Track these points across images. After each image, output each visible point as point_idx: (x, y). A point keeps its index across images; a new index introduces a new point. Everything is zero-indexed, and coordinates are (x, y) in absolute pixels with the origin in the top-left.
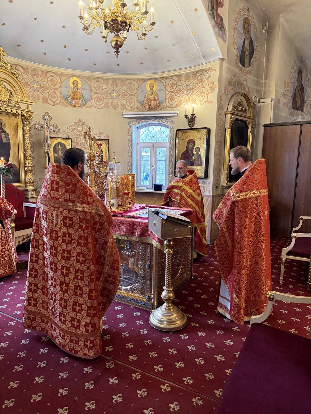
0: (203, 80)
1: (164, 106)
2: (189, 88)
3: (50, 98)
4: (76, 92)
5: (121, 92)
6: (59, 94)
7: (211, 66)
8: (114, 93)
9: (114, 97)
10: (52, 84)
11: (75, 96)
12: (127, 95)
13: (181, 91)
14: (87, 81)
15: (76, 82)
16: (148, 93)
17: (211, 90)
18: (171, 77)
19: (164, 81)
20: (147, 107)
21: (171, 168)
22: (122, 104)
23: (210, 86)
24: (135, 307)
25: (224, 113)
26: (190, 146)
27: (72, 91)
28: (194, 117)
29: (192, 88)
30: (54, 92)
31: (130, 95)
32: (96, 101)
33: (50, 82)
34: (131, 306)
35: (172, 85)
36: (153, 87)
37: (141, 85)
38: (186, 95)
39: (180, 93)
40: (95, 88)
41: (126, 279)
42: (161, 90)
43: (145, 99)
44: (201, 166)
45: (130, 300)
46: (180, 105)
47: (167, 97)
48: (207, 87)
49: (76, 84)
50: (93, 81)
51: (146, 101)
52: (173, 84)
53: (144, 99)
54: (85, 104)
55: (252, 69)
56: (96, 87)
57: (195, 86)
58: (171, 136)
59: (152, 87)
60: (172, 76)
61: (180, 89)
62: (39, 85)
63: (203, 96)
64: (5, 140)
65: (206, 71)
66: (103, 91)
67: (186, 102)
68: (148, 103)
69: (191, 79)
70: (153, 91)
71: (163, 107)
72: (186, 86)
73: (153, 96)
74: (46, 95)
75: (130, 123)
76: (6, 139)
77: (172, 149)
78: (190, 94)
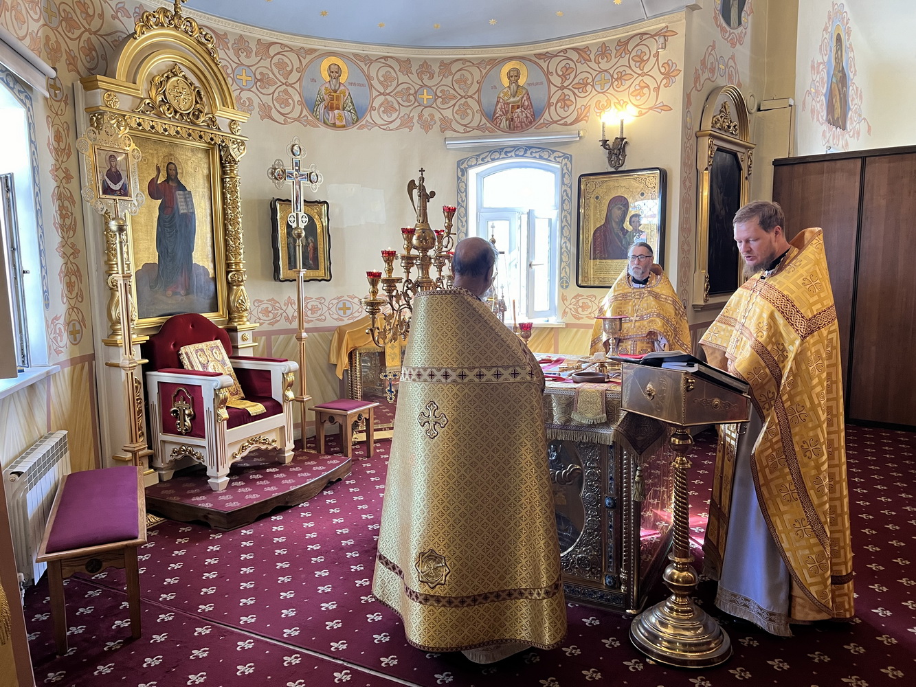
0: (645, 58)
1: (546, 122)
2: (608, 76)
3: (277, 106)
4: (336, 92)
5: (442, 91)
6: (297, 98)
7: (664, 25)
8: (425, 93)
9: (425, 103)
10: (281, 72)
11: (335, 102)
12: (455, 97)
13: (589, 84)
14: (362, 64)
15: (337, 67)
16: (505, 90)
18: (562, 54)
19: (545, 62)
20: (504, 124)
21: (564, 268)
22: (444, 120)
24: (580, 606)
25: (694, 134)
26: (617, 213)
27: (326, 89)
28: (622, 145)
29: (615, 76)
30: (286, 92)
31: (462, 97)
32: (384, 112)
33: (276, 67)
35: (564, 70)
36: (518, 76)
37: (487, 73)
38: (599, 93)
39: (584, 90)
40: (380, 83)
42: (537, 84)
43: (499, 106)
46: (584, 117)
47: (554, 100)
48: (655, 72)
49: (335, 72)
50: (375, 66)
51: (501, 109)
52: (567, 68)
53: (497, 105)
54: (357, 121)
55: (744, 31)
56: (382, 79)
57: (624, 73)
58: (565, 191)
59: (516, 76)
60: (565, 49)
61: (585, 81)
62: (253, 76)
63: (645, 94)
64: (184, 207)
65: (653, 36)
66: (399, 88)
67: (601, 108)
68: (505, 114)
69: (613, 57)
70: (518, 86)
71: (544, 123)
72: (600, 72)
73: (517, 99)
74: (267, 100)
75: (463, 163)
76: (187, 205)
77: (567, 221)
78: (611, 90)
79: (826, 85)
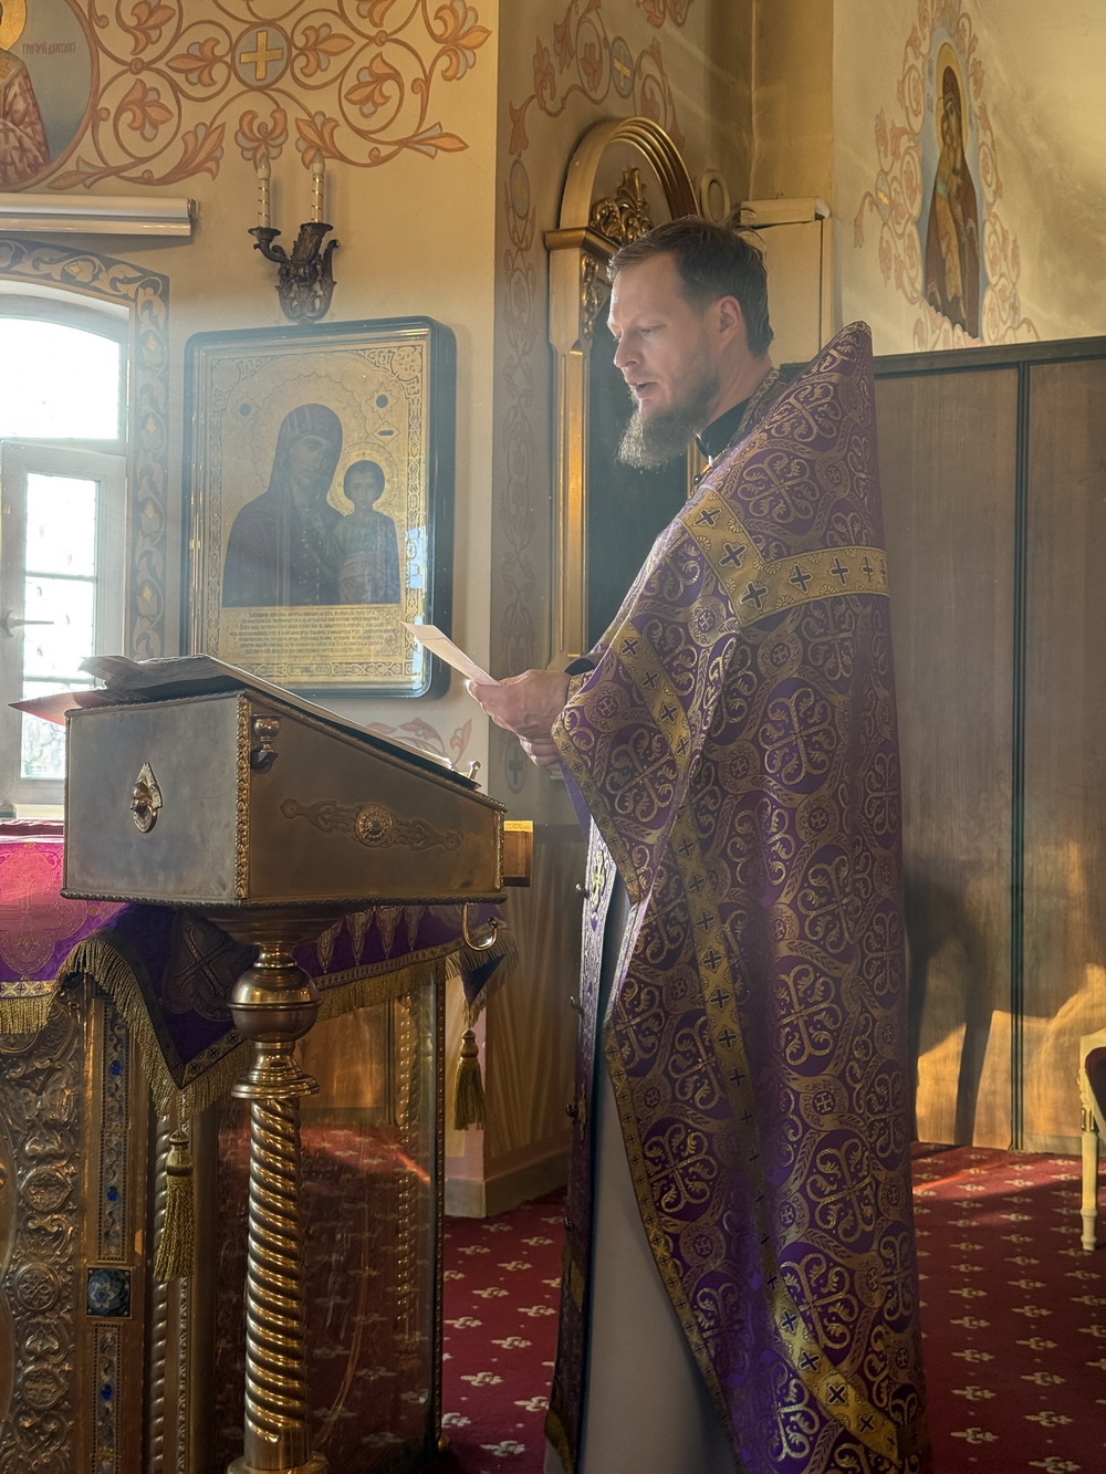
1: (83, 168)
13: (220, 59)
17: (444, 62)
23: (438, 27)
25: (537, 235)
26: (306, 456)
28: (321, 251)
29: (300, 41)
35: (143, 11)
38: (252, 88)
39: (205, 78)
42: (55, 48)
44: (398, 601)
46: (208, 159)
47: (109, 102)
48: (416, 34)
52: (151, 7)
57: (324, 32)
58: (150, 390)
61: (207, 51)
63: (387, 99)
67: (260, 138)
71: (78, 172)
72: (253, 26)
78: (287, 83)
79: (919, 197)
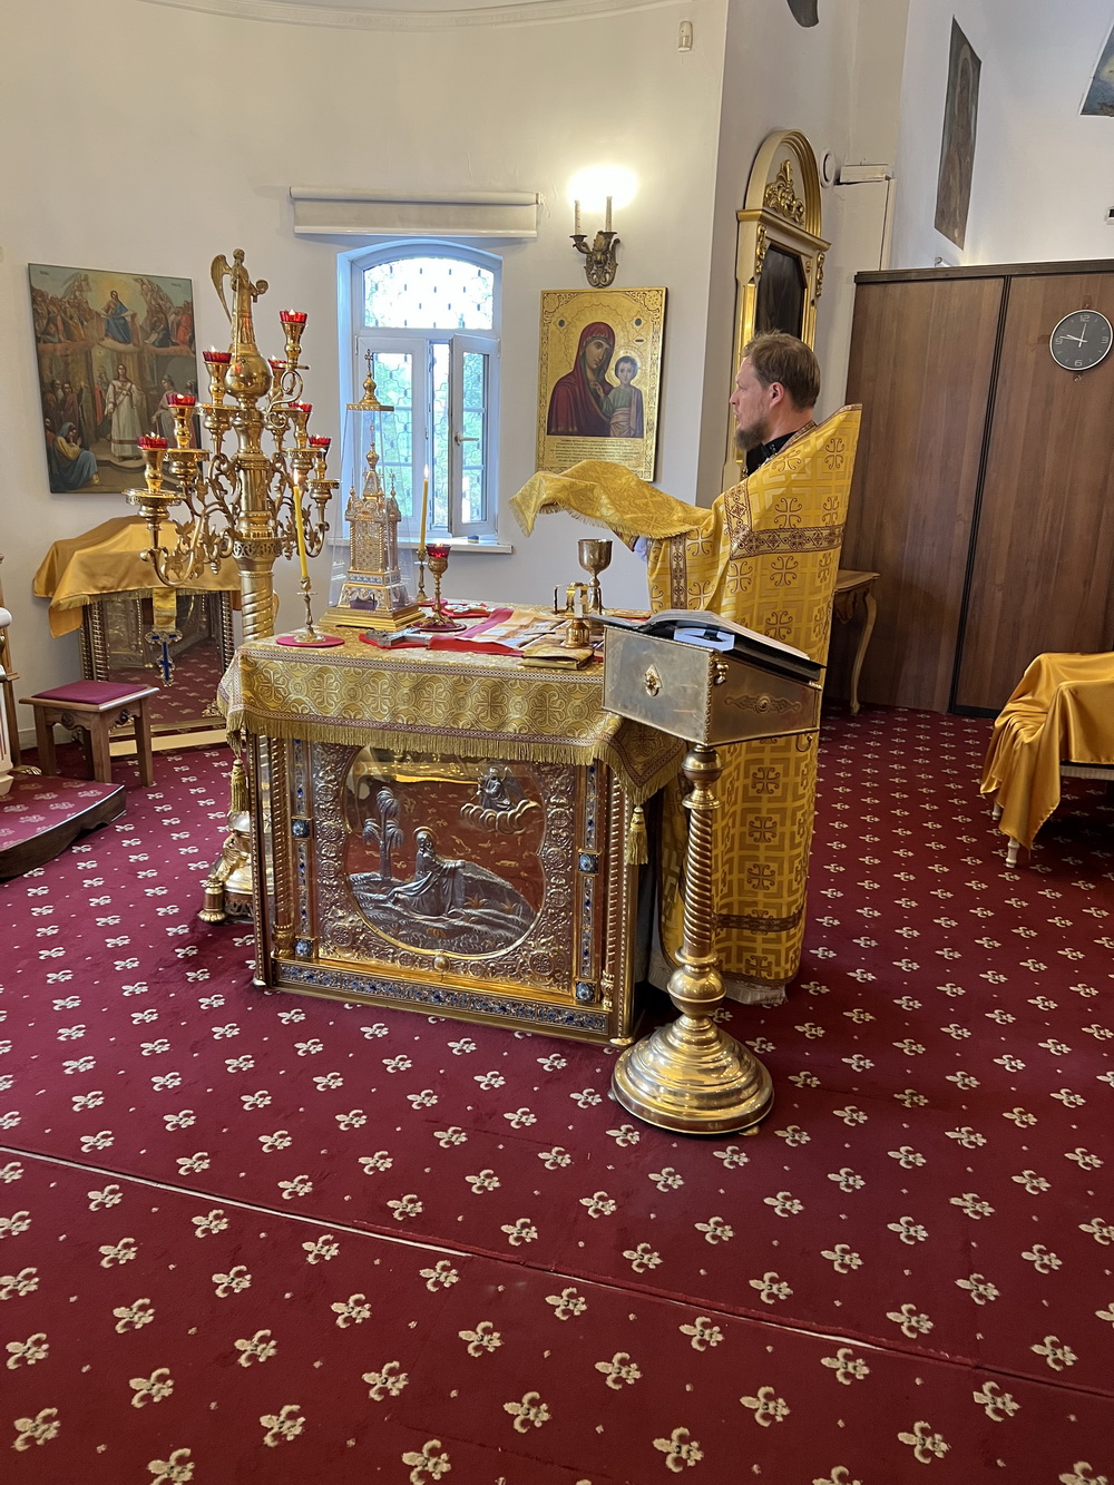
24: (534, 1036)
25: (732, 214)
26: (595, 353)
34: (513, 1031)
41: (480, 921)
44: (641, 437)
45: (504, 1009)
